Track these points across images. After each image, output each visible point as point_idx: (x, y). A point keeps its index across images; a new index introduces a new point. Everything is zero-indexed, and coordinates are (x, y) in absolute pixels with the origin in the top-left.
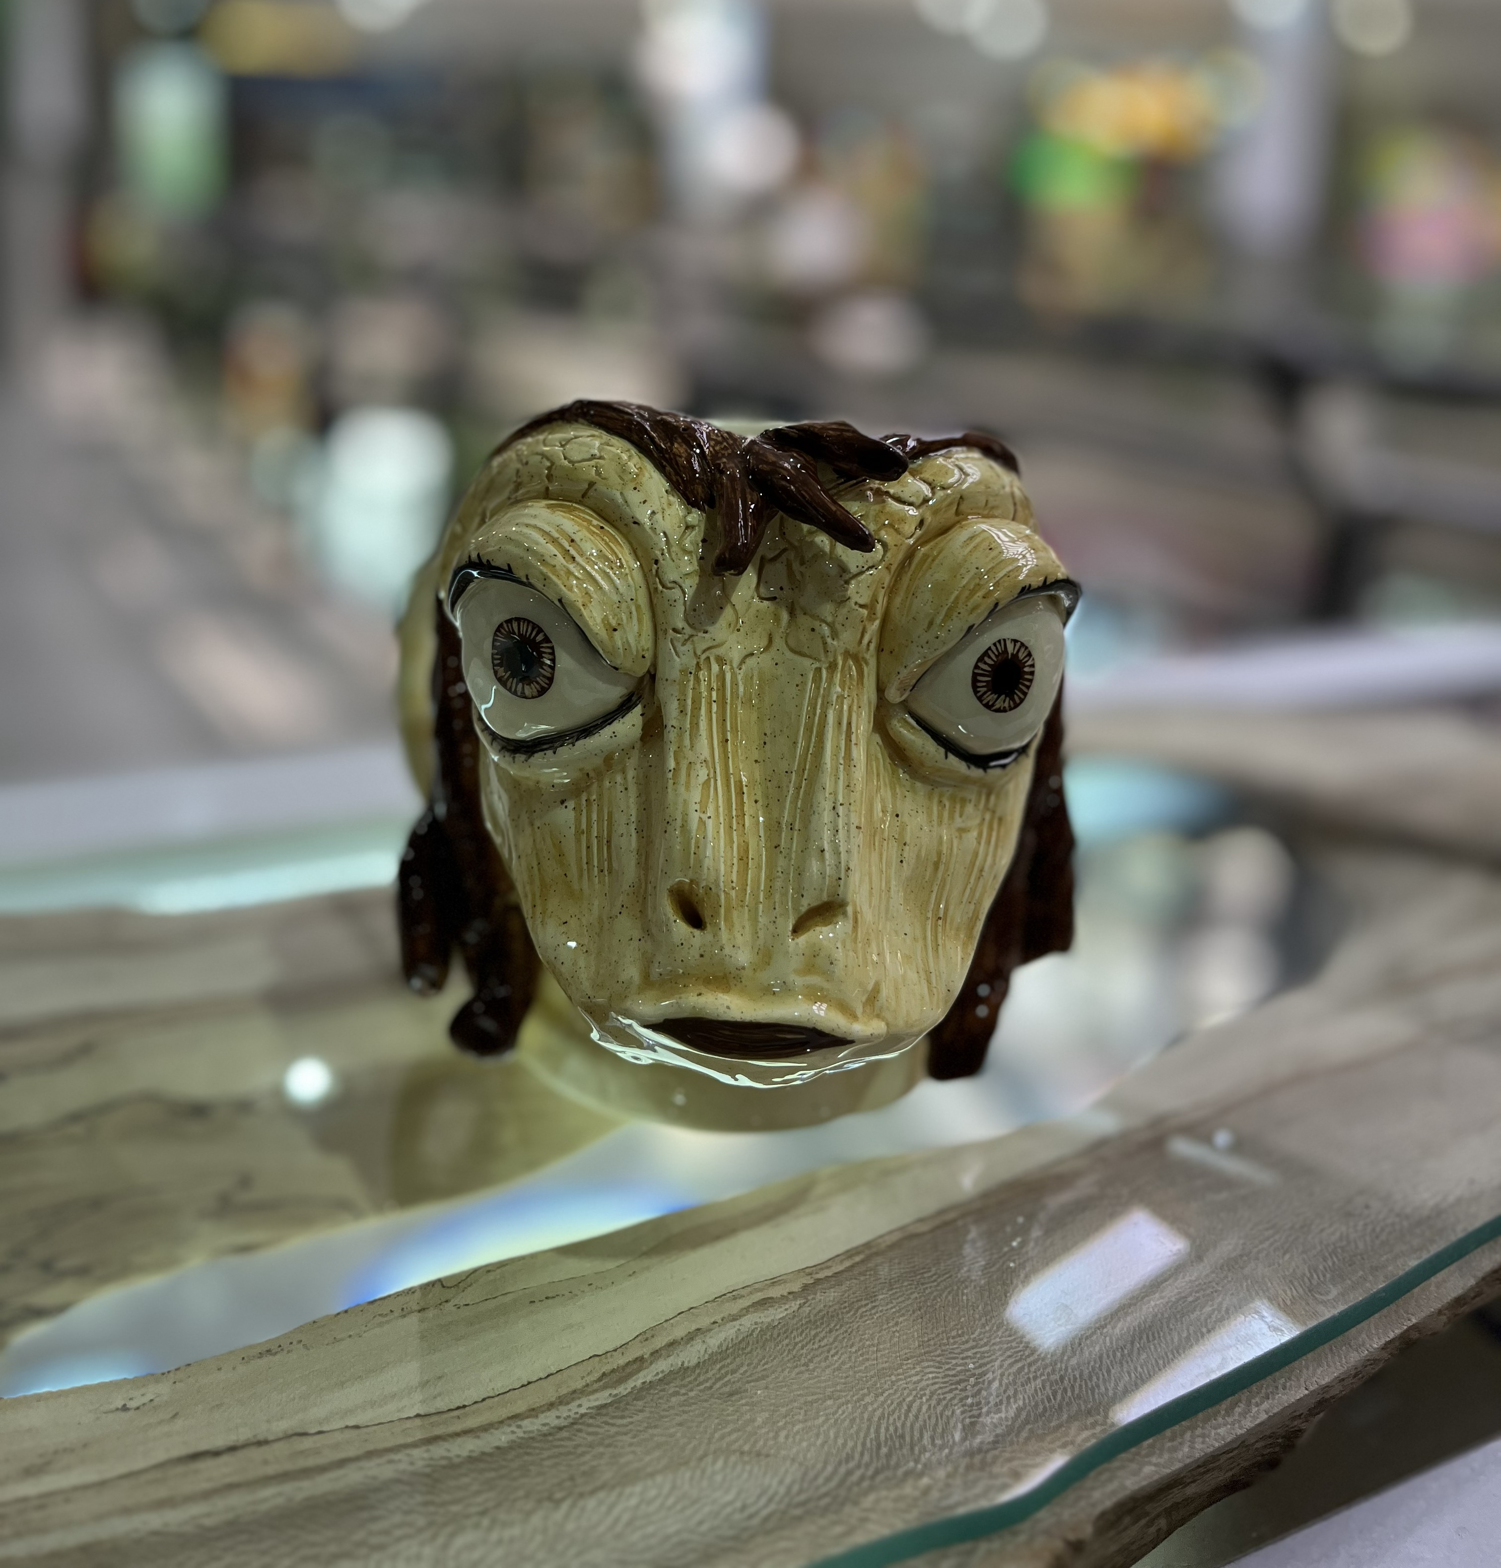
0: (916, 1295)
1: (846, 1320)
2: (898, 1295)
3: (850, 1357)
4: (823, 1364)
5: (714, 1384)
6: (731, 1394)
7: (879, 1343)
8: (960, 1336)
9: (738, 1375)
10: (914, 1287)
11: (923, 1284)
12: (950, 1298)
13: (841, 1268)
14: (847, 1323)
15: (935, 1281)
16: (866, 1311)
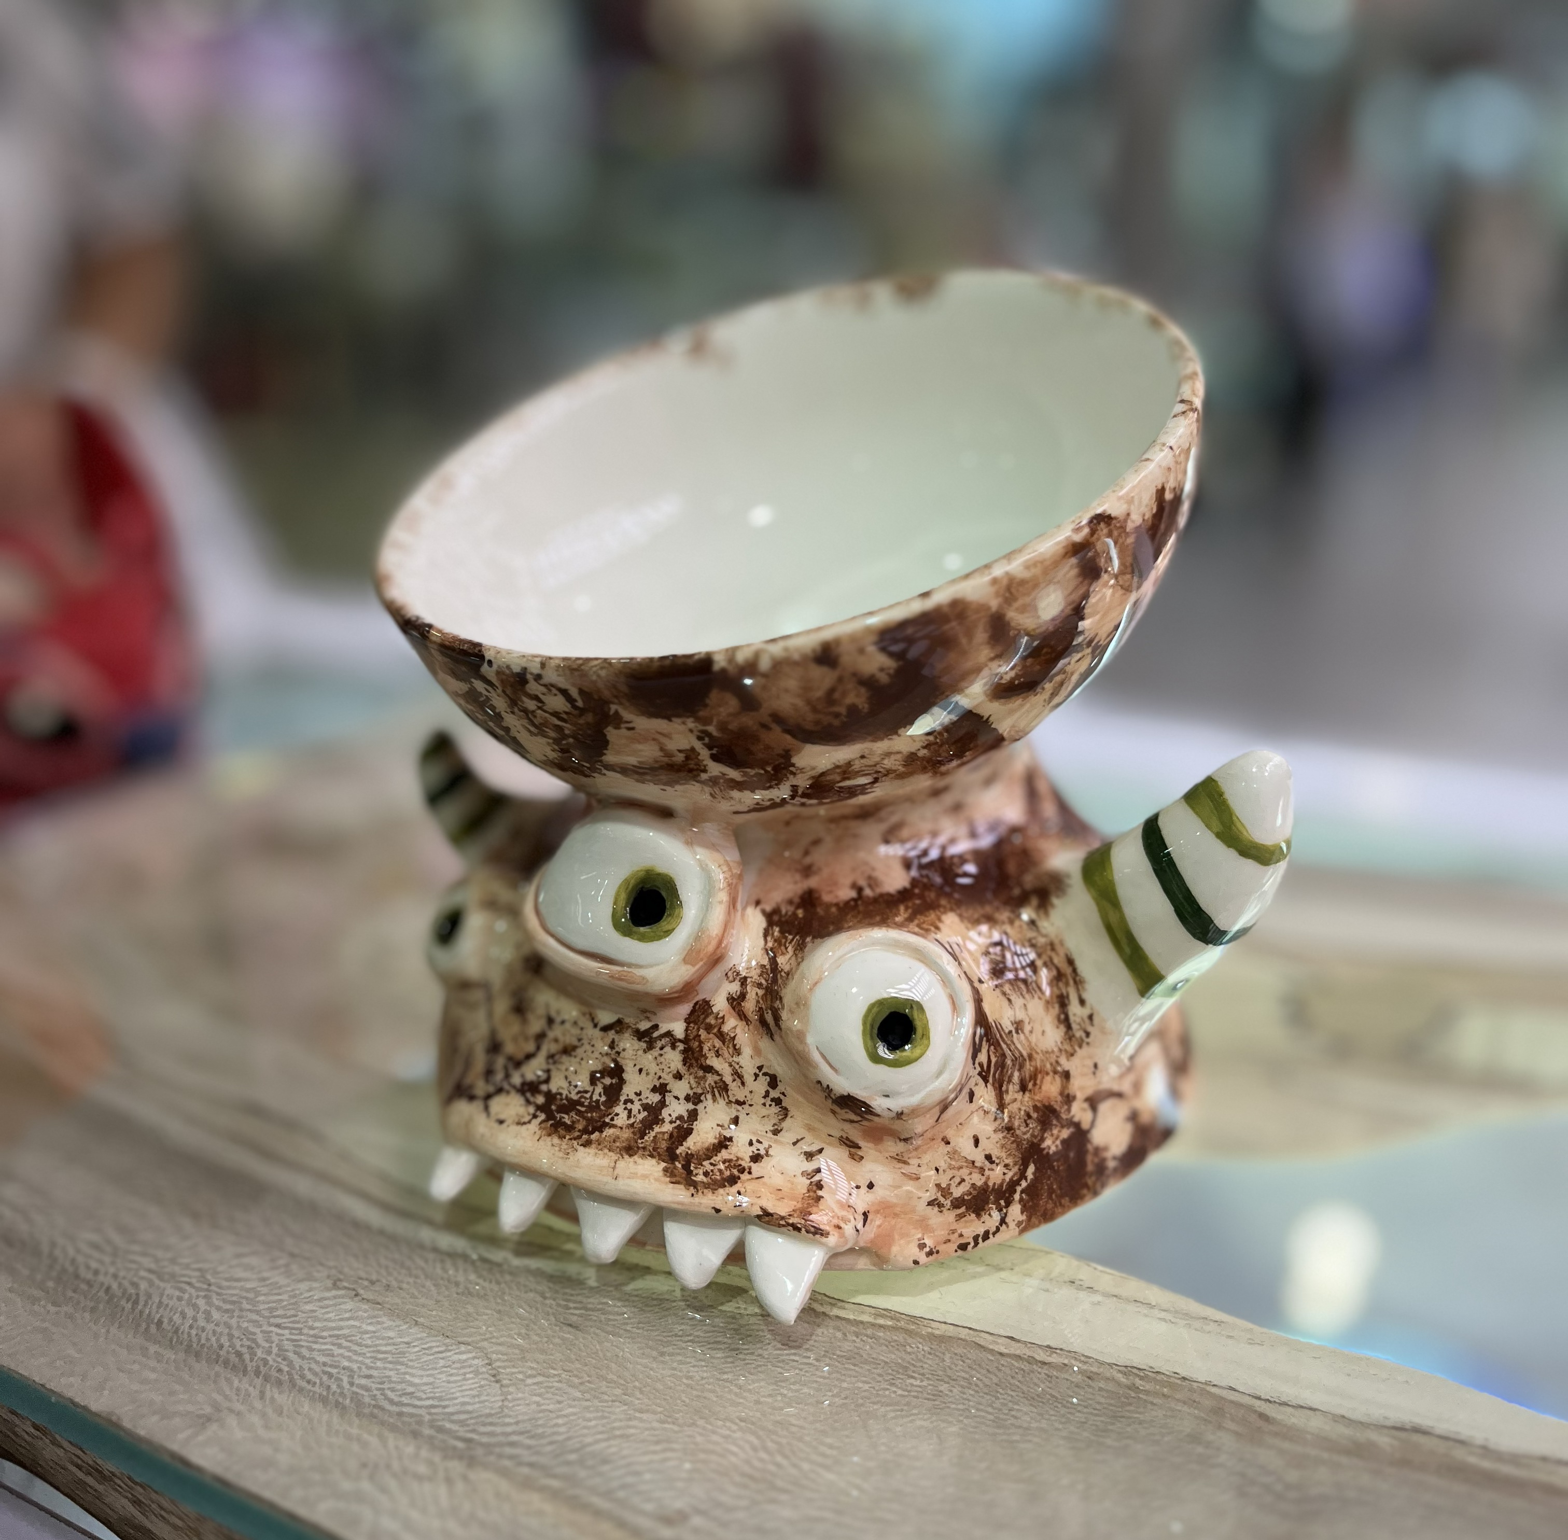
0: (866, 1387)
1: (765, 1353)
2: (850, 1373)
3: (703, 1378)
4: (675, 1365)
5: (575, 1308)
6: (570, 1325)
7: (750, 1391)
8: (831, 1447)
9: (603, 1317)
10: (880, 1379)
11: (894, 1384)
12: (892, 1414)
13: (851, 1317)
14: (759, 1355)
15: (909, 1391)
16: (794, 1361)
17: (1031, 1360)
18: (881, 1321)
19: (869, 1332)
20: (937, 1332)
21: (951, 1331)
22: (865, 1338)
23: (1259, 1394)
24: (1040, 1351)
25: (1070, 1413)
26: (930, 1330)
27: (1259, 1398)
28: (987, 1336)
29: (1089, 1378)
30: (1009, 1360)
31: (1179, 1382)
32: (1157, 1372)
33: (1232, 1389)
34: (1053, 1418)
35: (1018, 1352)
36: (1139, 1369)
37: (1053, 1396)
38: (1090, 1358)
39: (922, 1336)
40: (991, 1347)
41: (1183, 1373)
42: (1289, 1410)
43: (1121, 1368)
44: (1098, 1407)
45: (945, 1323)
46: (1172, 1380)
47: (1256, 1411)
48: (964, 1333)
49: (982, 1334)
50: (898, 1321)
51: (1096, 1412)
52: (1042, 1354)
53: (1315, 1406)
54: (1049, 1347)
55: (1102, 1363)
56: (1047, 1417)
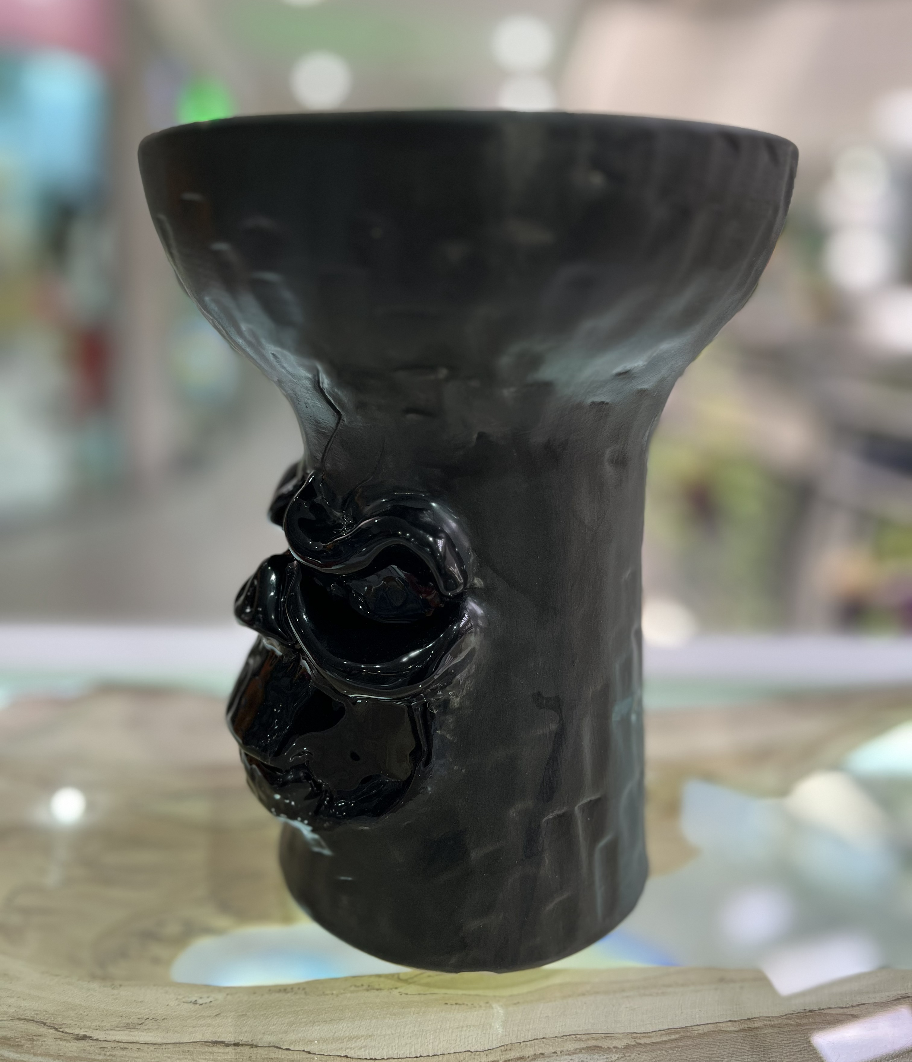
13: (659, 1040)
17: (750, 1029)
18: (673, 1037)
19: (674, 1044)
20: (700, 1032)
21: (706, 1029)
22: (677, 1049)
23: (841, 1005)
24: (748, 1023)
25: (791, 1049)
26: (696, 1032)
27: (842, 1008)
28: (721, 1025)
29: (779, 1027)
30: (743, 1033)
31: (810, 1013)
32: (799, 1012)
33: (831, 1008)
34: (788, 1054)
35: (741, 1028)
36: (791, 1014)
37: (777, 1043)
38: (769, 1017)
39: (697, 1037)
40: (728, 1029)
41: (808, 1008)
42: (857, 1008)
43: (785, 1017)
44: (797, 1040)
45: (698, 1025)
46: (807, 1014)
47: (849, 1015)
48: (711, 1027)
49: (718, 1024)
50: (680, 1033)
51: (799, 1043)
52: (751, 1024)
53: (863, 1002)
54: (748, 1019)
55: (776, 1018)
56: (785, 1055)
